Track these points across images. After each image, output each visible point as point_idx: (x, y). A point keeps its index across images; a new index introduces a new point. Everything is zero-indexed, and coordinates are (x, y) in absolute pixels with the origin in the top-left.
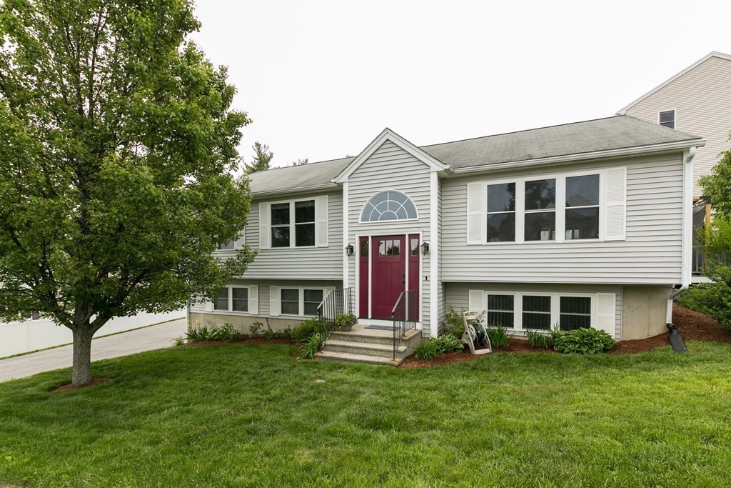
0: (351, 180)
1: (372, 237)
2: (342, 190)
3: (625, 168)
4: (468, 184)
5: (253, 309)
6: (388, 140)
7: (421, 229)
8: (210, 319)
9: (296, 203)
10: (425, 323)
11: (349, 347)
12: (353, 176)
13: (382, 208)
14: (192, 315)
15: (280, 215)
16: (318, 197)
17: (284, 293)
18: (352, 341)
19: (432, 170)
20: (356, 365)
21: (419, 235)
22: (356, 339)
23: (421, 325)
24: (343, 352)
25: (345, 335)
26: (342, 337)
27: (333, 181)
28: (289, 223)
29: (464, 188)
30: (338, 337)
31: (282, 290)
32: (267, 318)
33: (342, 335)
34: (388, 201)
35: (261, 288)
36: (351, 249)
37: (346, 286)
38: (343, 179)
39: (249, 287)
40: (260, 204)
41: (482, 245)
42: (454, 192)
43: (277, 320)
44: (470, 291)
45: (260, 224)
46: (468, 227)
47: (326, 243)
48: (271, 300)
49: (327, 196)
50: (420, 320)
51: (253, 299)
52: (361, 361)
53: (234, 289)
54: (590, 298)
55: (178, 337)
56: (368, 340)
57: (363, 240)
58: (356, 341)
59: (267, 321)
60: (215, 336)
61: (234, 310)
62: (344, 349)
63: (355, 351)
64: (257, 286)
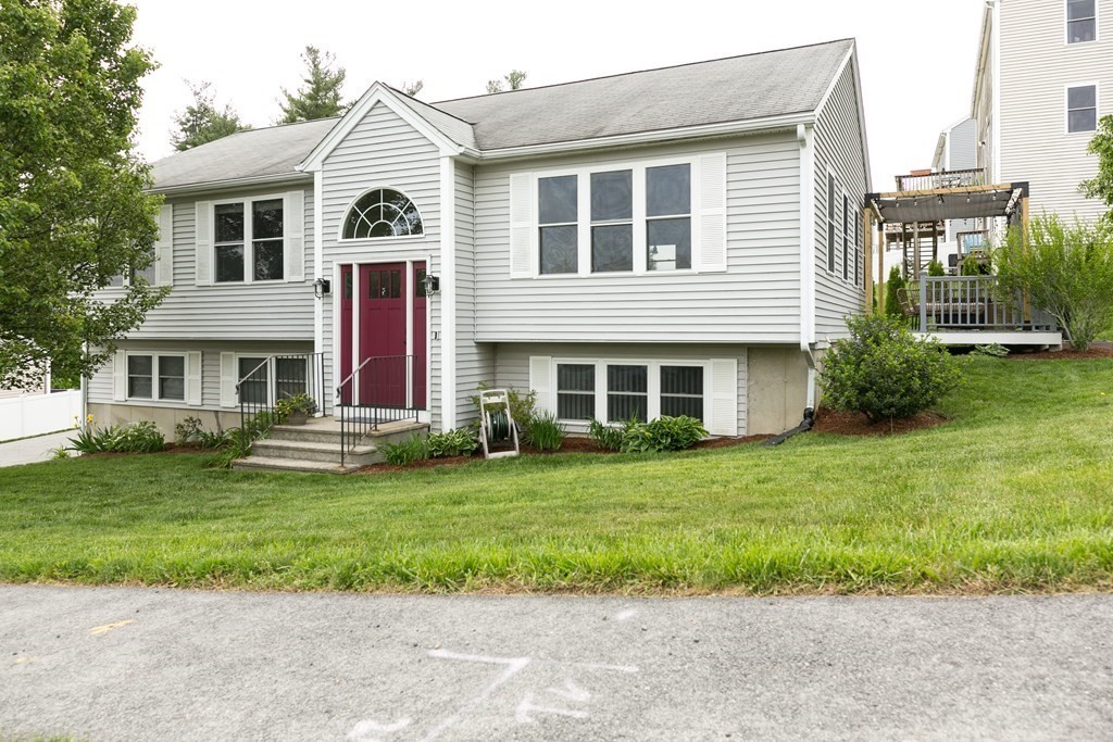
0: (326, 167)
1: (360, 265)
2: (313, 184)
3: (723, 154)
4: (512, 176)
5: (192, 397)
6: (379, 101)
7: (429, 253)
8: (122, 413)
9: (254, 203)
10: (435, 411)
11: (288, 448)
12: (330, 160)
13: (374, 215)
14: (93, 407)
15: (228, 224)
16: (289, 193)
17: (244, 365)
18: (301, 440)
19: (441, 154)
20: (278, 473)
21: (425, 262)
22: (306, 436)
23: (429, 414)
24: (280, 457)
25: (290, 431)
26: (287, 435)
27: (297, 168)
28: (242, 239)
29: (504, 182)
30: (282, 434)
31: (241, 360)
32: (217, 412)
33: (286, 430)
34: (382, 204)
35: (206, 357)
36: (326, 287)
37: (318, 348)
38: (314, 165)
39: (185, 354)
40: (197, 203)
41: (531, 279)
42: (490, 187)
43: (232, 415)
44: (531, 358)
45: (197, 241)
46: (511, 248)
47: (300, 274)
48: (222, 379)
49: (303, 192)
50: (428, 407)
51: (191, 377)
52: (288, 469)
53: (162, 359)
54: (701, 369)
55: (59, 447)
56: (323, 438)
57: (346, 270)
58: (306, 440)
59: (217, 417)
60: (118, 443)
61: (162, 396)
62: (282, 452)
63: (296, 454)
64: (200, 353)
